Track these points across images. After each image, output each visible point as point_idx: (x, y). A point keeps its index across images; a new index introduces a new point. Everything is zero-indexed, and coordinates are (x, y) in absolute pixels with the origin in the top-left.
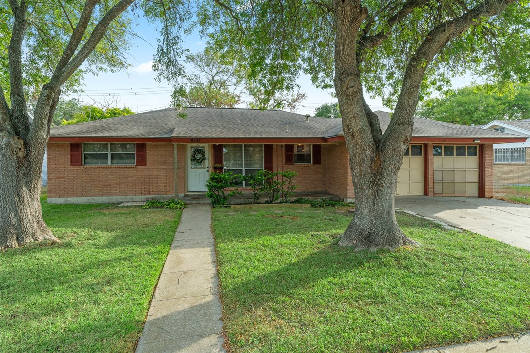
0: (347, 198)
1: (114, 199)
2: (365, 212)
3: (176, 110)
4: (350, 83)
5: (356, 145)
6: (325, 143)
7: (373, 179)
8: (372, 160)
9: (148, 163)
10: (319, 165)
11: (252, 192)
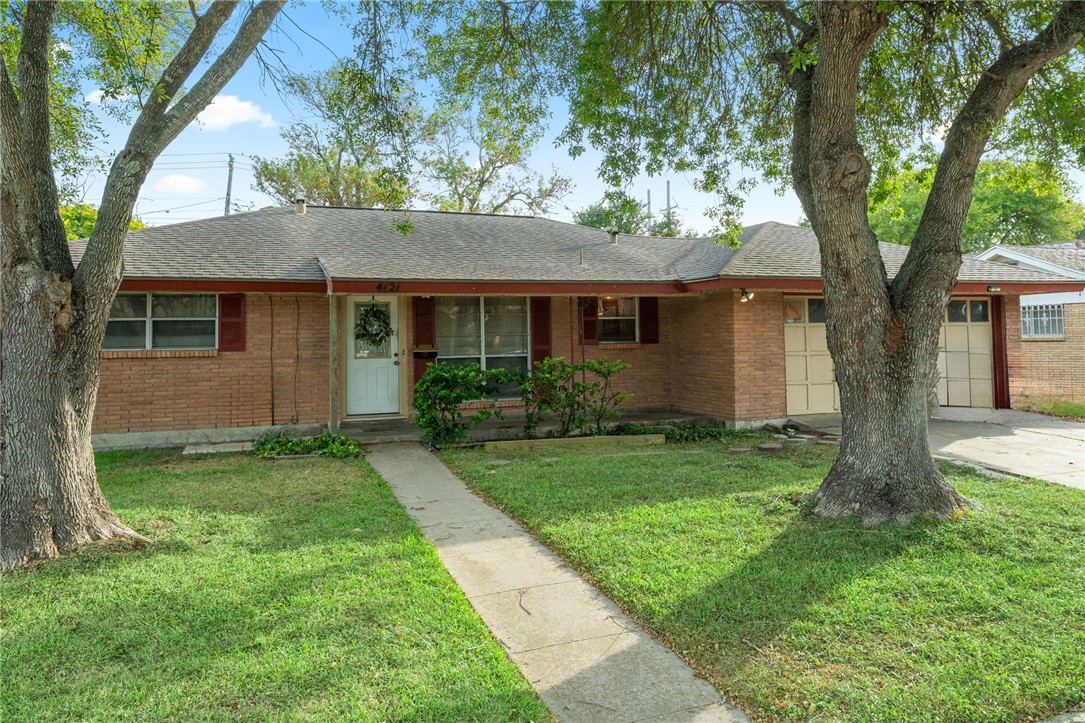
0: (733, 420)
1: (159, 438)
2: (874, 439)
3: (292, 212)
4: (849, 164)
5: (853, 296)
6: (681, 295)
7: (890, 367)
8: (887, 329)
9: (249, 344)
10: (655, 345)
11: (522, 412)
